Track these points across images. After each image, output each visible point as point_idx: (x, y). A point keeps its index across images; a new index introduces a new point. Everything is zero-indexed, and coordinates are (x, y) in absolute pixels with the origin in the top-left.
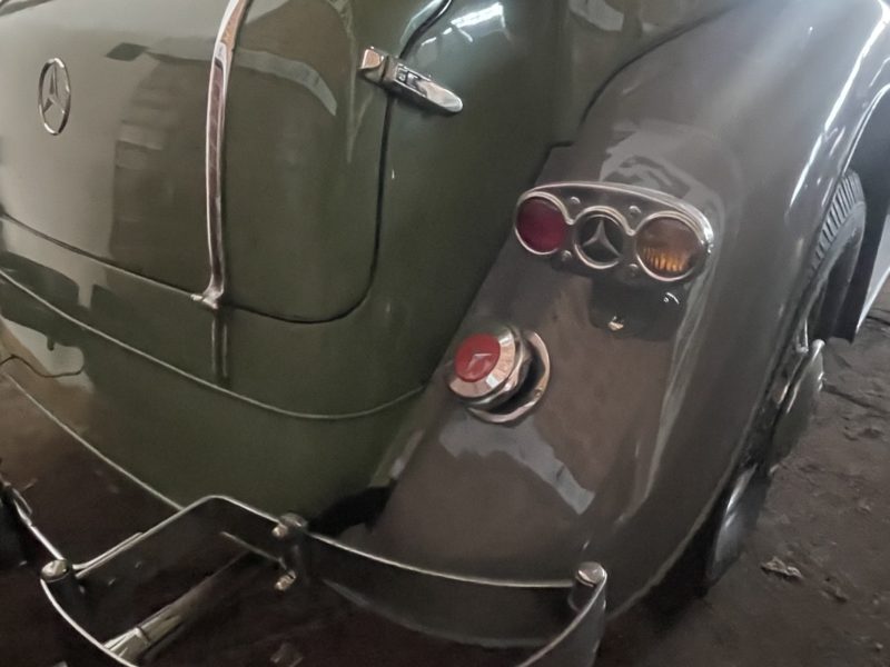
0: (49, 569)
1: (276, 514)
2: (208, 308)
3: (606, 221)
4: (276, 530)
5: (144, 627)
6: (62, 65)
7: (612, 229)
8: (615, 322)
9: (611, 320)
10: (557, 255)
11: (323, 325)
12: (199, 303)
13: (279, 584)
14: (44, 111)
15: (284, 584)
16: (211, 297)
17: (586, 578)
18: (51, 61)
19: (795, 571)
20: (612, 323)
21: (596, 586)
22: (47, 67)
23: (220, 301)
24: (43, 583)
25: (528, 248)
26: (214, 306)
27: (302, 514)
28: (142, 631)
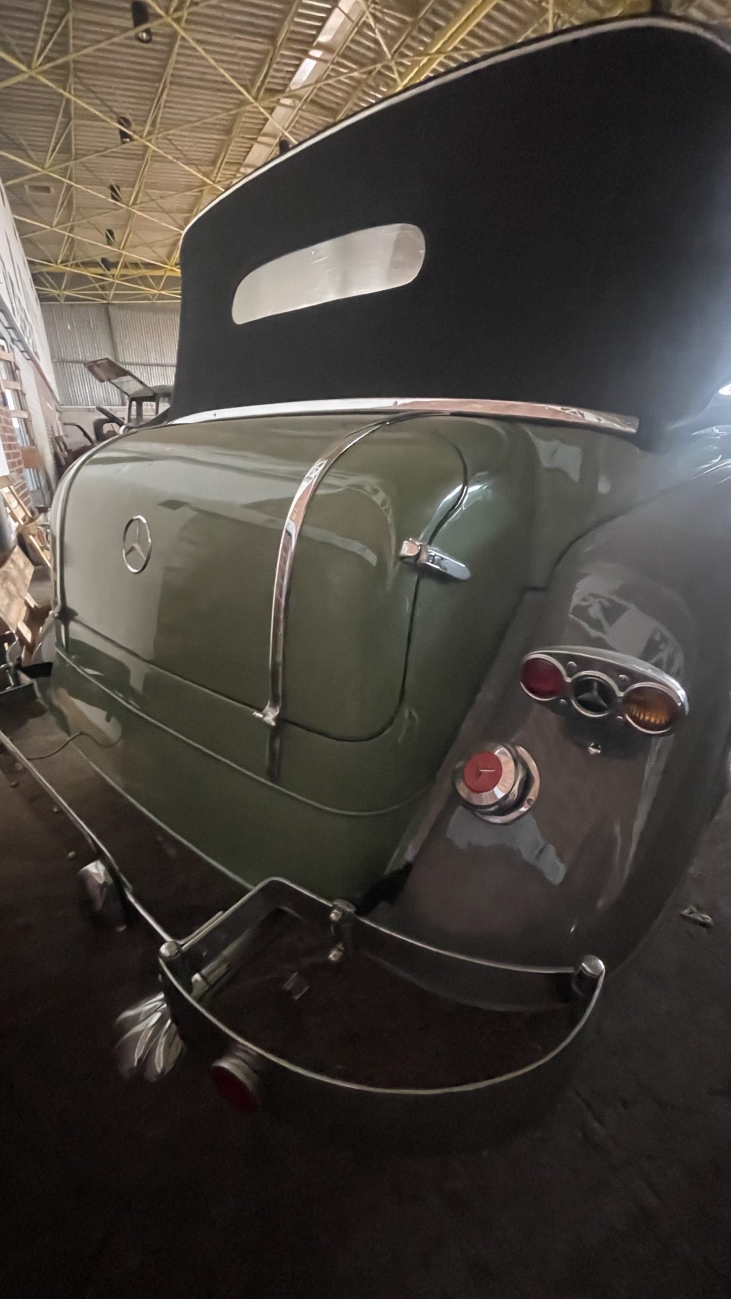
0: (163, 949)
1: (330, 899)
2: (268, 726)
3: (599, 683)
4: (333, 915)
5: (204, 971)
6: (144, 521)
7: (605, 689)
8: (593, 747)
9: (590, 746)
10: (556, 702)
11: (360, 743)
12: (260, 720)
13: (331, 956)
14: (127, 554)
15: (335, 956)
16: (270, 716)
17: (588, 970)
18: (135, 518)
19: (708, 919)
20: (590, 748)
21: (599, 977)
22: (132, 521)
23: (277, 719)
24: (161, 961)
25: (530, 695)
26: (273, 724)
27: (351, 901)
28: (202, 976)
